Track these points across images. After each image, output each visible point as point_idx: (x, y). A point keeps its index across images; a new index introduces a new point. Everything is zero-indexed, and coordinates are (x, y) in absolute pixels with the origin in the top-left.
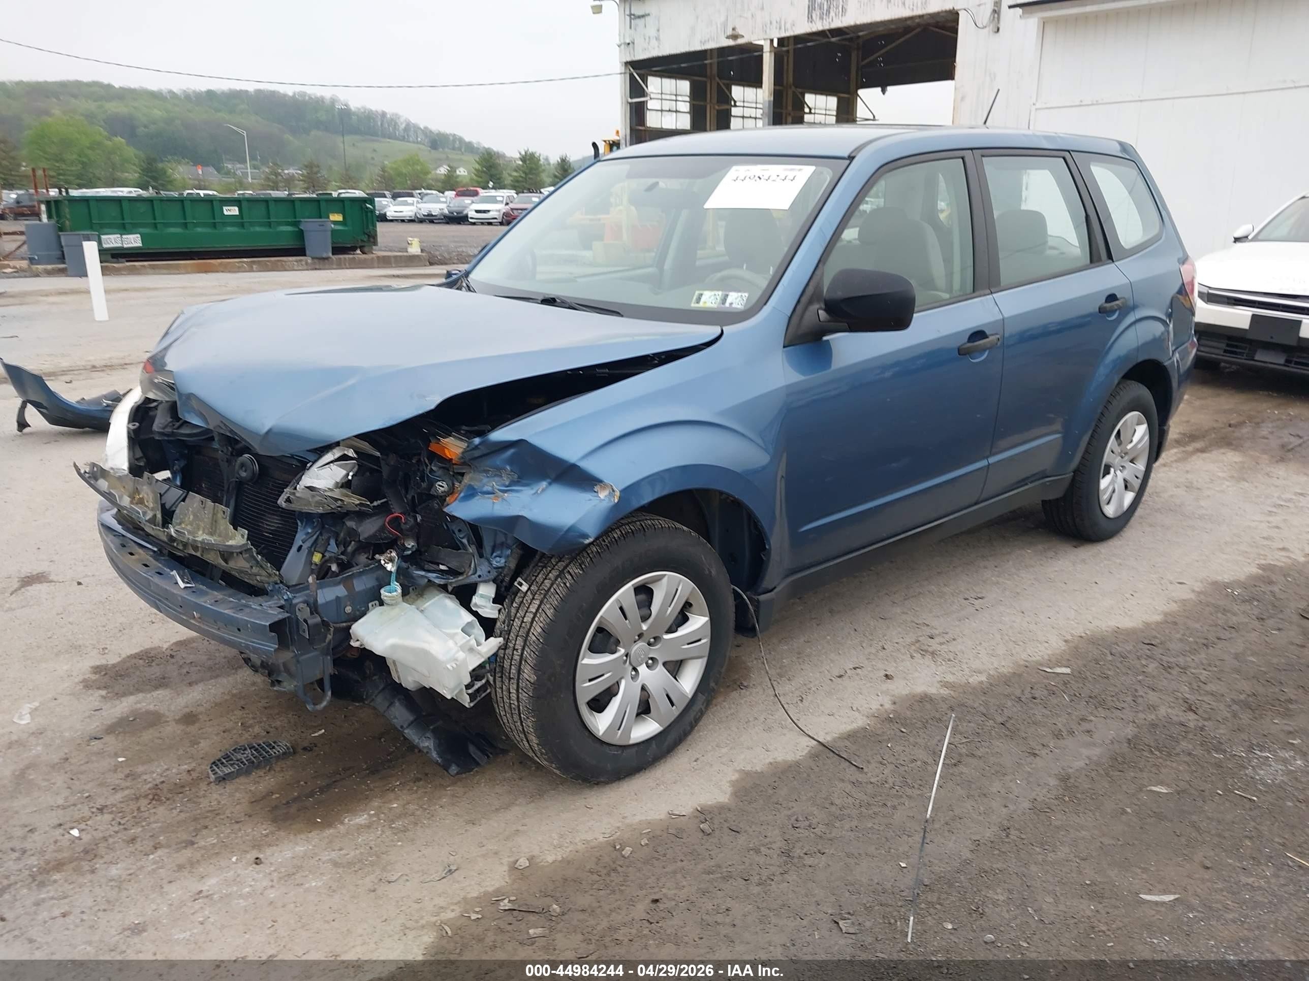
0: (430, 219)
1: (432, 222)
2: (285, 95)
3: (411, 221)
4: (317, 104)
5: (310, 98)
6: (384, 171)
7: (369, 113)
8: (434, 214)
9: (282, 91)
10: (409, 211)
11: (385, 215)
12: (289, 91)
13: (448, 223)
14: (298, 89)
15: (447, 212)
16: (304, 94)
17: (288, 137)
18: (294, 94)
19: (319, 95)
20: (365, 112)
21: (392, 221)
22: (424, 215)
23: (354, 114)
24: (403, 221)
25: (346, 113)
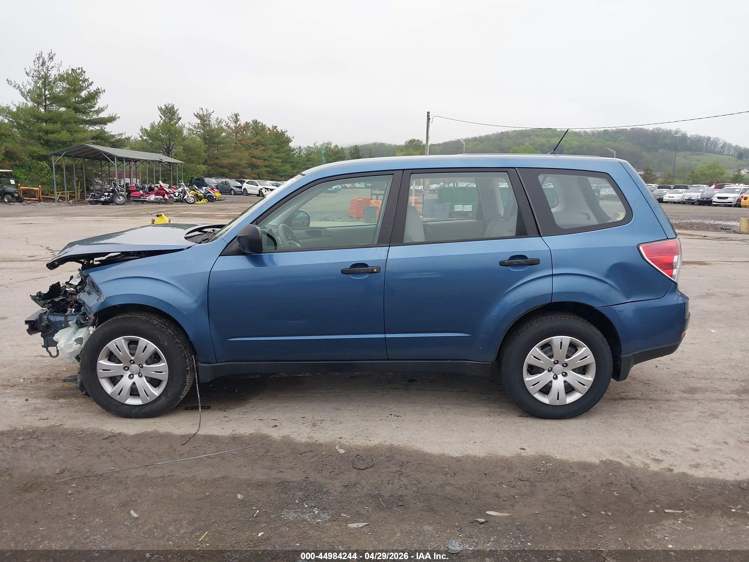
0: (690, 202)
1: (693, 204)
2: (648, 130)
3: (679, 203)
4: (667, 134)
5: (663, 131)
6: (693, 173)
7: (699, 138)
8: (692, 199)
9: (646, 129)
10: (678, 197)
11: (662, 199)
12: (651, 128)
13: (699, 205)
14: (656, 126)
15: (700, 198)
16: (659, 129)
17: (645, 153)
18: (654, 130)
19: (668, 129)
20: (696, 137)
21: (666, 202)
22: (686, 200)
23: (689, 139)
24: (675, 203)
25: (684, 137)
